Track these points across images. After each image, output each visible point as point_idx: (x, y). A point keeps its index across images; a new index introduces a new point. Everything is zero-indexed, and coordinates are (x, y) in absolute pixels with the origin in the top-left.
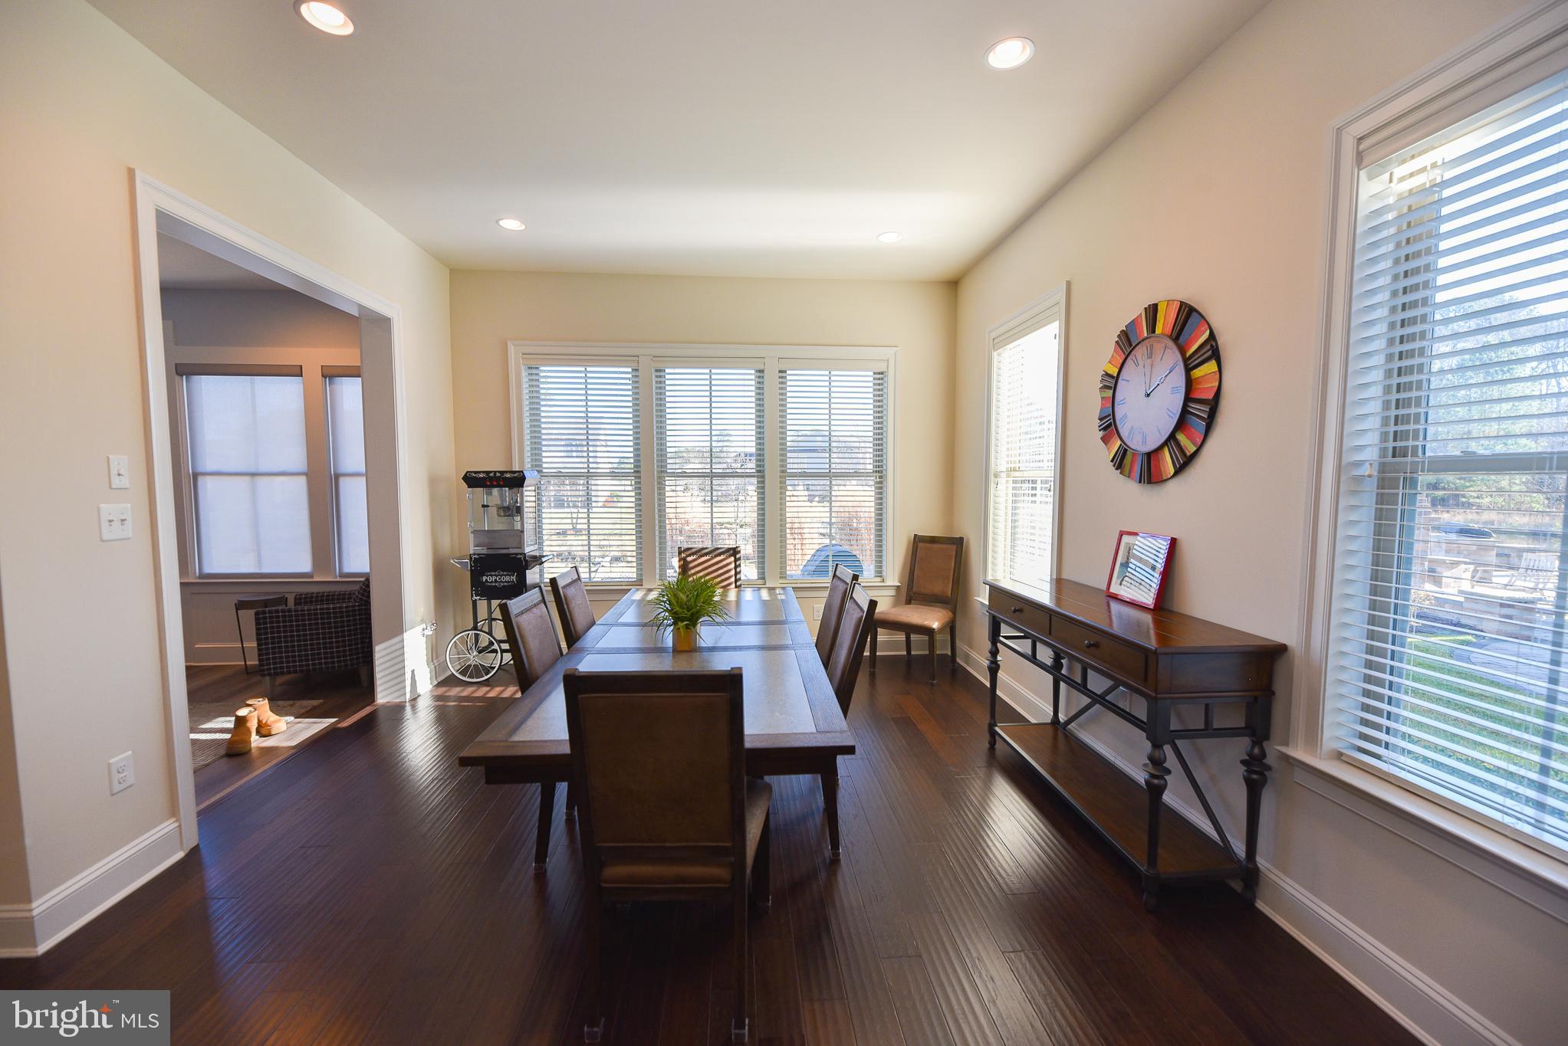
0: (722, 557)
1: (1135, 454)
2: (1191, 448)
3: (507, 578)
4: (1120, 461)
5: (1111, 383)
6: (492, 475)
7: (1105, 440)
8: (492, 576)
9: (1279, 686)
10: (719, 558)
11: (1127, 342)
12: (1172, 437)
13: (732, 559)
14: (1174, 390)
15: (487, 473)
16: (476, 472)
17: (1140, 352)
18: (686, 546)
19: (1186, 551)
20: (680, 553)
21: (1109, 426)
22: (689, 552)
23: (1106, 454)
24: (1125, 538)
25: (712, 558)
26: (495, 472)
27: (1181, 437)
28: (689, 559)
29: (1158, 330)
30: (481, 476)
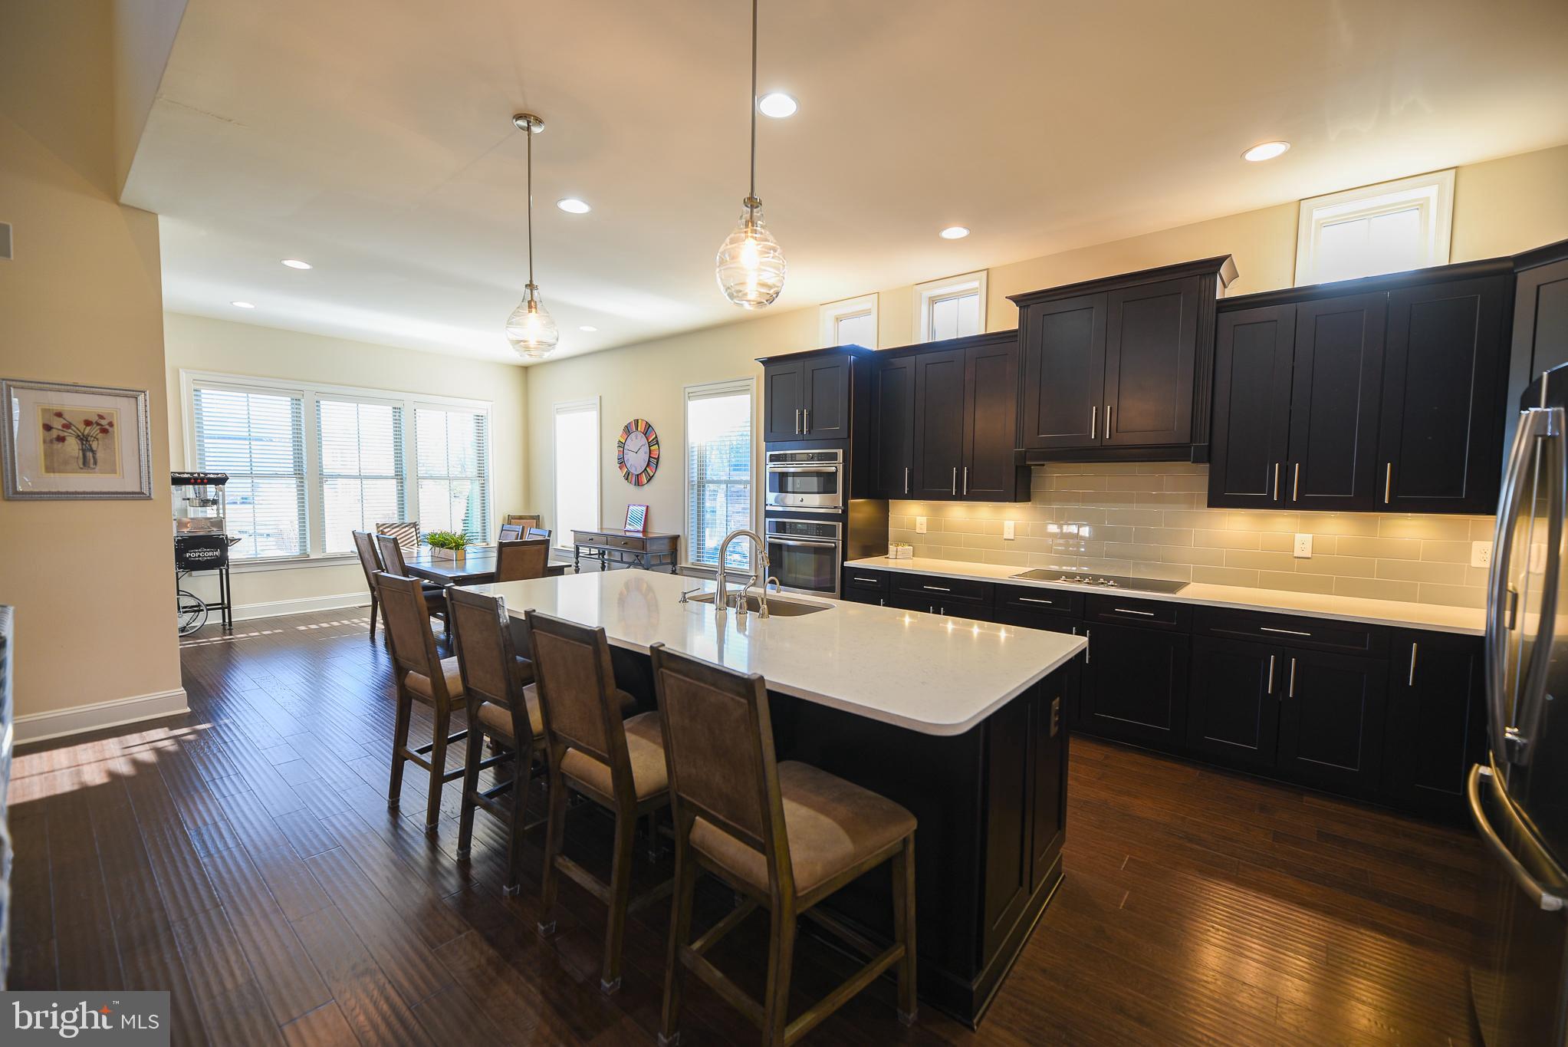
0: (407, 529)
1: (633, 474)
2: (652, 474)
3: (211, 554)
4: (627, 477)
5: (622, 445)
6: (196, 475)
7: (620, 468)
8: (195, 552)
9: (679, 549)
10: (404, 530)
11: (628, 430)
12: (645, 469)
13: (414, 529)
14: (646, 453)
15: (192, 474)
16: (179, 473)
17: (633, 435)
18: (380, 523)
19: (652, 511)
20: (378, 528)
21: (622, 462)
22: (385, 526)
23: (621, 474)
24: (631, 507)
25: (400, 530)
26: (199, 474)
27: (648, 469)
28: (386, 530)
29: (639, 429)
30: (186, 476)
